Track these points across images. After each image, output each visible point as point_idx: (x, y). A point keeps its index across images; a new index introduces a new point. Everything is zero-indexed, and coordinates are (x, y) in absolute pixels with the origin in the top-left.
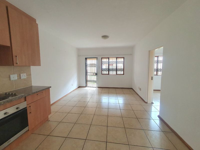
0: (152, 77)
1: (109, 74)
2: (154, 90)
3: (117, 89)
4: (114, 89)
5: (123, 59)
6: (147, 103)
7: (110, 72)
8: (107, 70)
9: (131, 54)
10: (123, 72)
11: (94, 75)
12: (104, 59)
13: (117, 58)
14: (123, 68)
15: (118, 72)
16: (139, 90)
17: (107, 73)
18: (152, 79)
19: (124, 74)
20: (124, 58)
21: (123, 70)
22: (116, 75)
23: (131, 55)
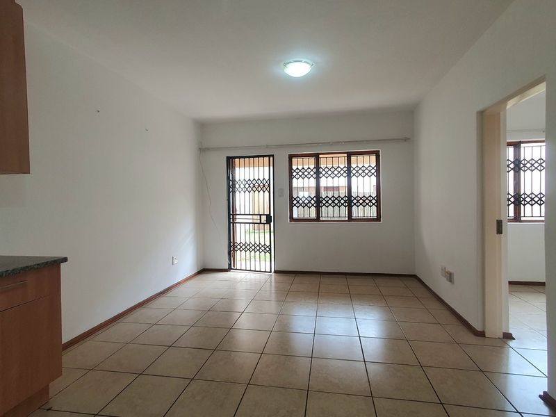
0: (499, 223)
1: (318, 219)
2: (511, 283)
3: (352, 281)
4: (342, 280)
5: (373, 158)
6: (481, 334)
7: (323, 209)
8: (313, 202)
9: (406, 140)
10: (374, 208)
11: (260, 223)
12: (300, 160)
13: (349, 155)
14: (374, 195)
15: (354, 208)
16: (444, 281)
17: (313, 215)
18: (500, 231)
19: (378, 219)
20: (377, 154)
21: (374, 201)
22: (348, 221)
23: (408, 139)
